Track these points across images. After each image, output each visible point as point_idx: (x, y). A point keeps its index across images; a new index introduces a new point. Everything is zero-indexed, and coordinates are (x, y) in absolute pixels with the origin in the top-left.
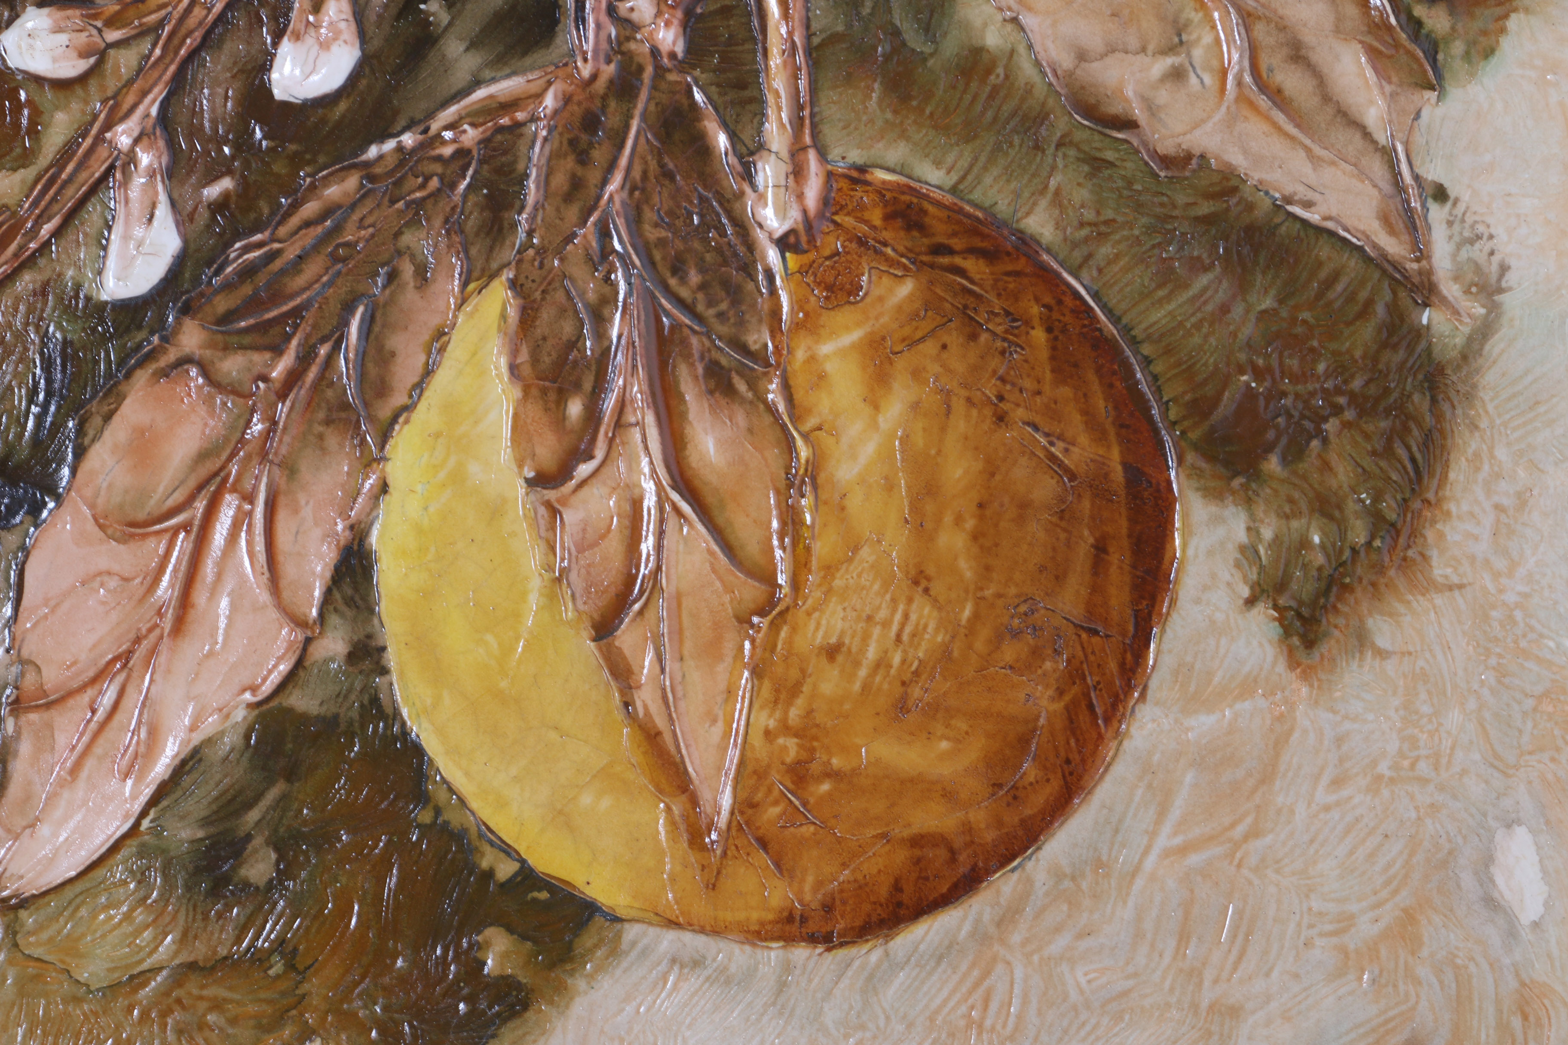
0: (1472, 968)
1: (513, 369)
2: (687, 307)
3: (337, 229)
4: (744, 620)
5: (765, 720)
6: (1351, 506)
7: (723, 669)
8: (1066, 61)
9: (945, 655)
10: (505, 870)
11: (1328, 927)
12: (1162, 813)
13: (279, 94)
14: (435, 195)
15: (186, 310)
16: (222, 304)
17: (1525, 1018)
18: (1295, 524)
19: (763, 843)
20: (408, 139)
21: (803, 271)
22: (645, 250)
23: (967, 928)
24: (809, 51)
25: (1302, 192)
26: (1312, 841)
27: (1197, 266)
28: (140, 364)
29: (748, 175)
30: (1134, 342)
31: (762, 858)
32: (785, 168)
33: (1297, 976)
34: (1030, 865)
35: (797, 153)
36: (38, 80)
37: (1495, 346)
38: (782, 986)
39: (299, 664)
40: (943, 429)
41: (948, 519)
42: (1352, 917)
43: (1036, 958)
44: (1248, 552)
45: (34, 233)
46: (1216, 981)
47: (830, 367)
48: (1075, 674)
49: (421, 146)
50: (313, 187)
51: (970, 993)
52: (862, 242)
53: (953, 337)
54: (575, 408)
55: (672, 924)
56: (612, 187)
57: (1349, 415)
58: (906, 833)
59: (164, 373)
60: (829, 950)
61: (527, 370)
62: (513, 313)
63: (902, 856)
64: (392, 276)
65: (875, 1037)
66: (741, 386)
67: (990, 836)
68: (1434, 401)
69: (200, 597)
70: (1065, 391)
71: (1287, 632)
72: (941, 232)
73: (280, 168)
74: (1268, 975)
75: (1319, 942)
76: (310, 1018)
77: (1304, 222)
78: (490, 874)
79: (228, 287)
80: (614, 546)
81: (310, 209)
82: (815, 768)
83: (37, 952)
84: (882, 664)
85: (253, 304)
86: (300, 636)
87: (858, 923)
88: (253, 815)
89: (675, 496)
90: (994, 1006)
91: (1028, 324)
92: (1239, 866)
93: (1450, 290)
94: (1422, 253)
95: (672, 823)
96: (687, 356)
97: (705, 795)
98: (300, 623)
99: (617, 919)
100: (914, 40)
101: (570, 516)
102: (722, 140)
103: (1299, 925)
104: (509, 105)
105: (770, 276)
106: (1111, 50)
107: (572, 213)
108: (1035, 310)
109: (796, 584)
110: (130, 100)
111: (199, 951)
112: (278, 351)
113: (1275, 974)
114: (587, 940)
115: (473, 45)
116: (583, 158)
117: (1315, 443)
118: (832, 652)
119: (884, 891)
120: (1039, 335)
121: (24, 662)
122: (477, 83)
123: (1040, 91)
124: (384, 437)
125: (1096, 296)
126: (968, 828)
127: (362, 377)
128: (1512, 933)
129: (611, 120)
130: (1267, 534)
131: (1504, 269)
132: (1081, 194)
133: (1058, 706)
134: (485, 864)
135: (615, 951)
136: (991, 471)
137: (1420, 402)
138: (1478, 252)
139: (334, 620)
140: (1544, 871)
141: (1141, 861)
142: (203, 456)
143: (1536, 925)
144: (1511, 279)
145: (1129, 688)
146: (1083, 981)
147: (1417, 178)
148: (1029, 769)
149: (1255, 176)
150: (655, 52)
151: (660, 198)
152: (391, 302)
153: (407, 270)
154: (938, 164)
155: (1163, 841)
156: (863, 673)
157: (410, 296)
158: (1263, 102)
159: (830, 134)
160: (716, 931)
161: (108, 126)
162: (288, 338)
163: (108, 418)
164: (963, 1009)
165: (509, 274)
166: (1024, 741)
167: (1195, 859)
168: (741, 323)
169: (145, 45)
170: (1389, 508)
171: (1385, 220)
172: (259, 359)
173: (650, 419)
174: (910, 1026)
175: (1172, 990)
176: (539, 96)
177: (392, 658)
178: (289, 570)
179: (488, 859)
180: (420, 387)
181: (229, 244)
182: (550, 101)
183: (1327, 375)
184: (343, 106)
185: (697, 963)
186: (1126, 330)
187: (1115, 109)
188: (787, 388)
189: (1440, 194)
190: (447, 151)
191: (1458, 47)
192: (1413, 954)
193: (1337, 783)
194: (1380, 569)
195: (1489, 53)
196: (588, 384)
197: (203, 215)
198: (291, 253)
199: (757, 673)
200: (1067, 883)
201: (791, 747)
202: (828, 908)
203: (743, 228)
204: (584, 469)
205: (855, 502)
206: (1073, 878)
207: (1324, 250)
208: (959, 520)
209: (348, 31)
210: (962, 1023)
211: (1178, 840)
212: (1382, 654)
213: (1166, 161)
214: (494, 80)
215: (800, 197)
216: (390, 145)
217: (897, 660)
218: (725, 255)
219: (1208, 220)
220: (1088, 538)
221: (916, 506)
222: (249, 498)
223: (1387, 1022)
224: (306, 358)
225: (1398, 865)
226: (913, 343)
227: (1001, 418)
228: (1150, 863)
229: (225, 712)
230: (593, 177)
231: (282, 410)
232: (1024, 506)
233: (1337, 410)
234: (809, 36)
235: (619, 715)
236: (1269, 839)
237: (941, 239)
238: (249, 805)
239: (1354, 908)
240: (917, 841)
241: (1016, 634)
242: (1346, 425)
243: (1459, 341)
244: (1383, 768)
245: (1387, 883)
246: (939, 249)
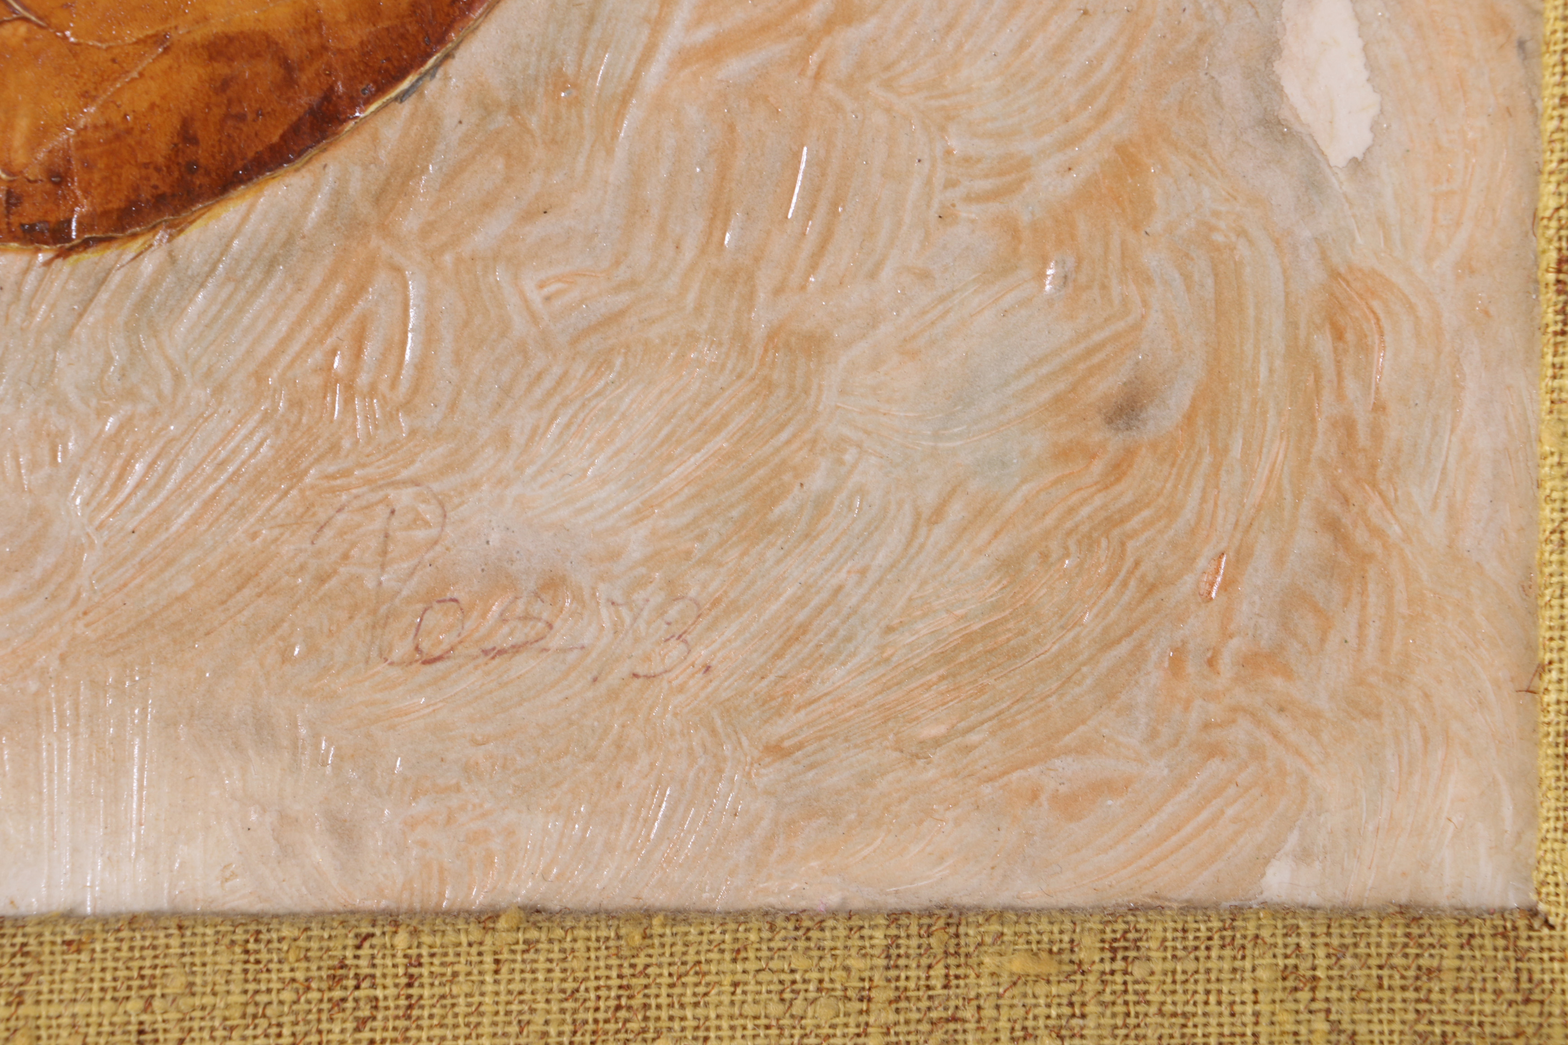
0: (1243, 250)
11: (983, 185)
17: (1339, 335)
26: (950, 27)
33: (925, 276)
34: (431, 87)
42: (1025, 163)
43: (448, 258)
46: (778, 291)
51: (329, 326)
58: (200, 34)
60: (63, 254)
63: (193, 75)
65: (155, 413)
67: (355, 35)
74: (873, 275)
75: (966, 212)
87: (116, 204)
90: (370, 351)
92: (818, 77)
103: (928, 182)
113: (886, 274)
119: (161, 143)
126: (313, 22)
140: (1371, 65)
141: (637, 75)
143: (1356, 164)
146: (536, 297)
164: (317, 356)
174: (220, 389)
175: (699, 309)
192: (1136, 226)
200: (501, 119)
202: (58, 176)
206: (513, 110)
210: (316, 381)
211: (704, 33)
223: (1090, 352)
225: (1107, 66)
236: (870, 25)
239: (1027, 147)
240: (220, 48)
245: (1086, 101)
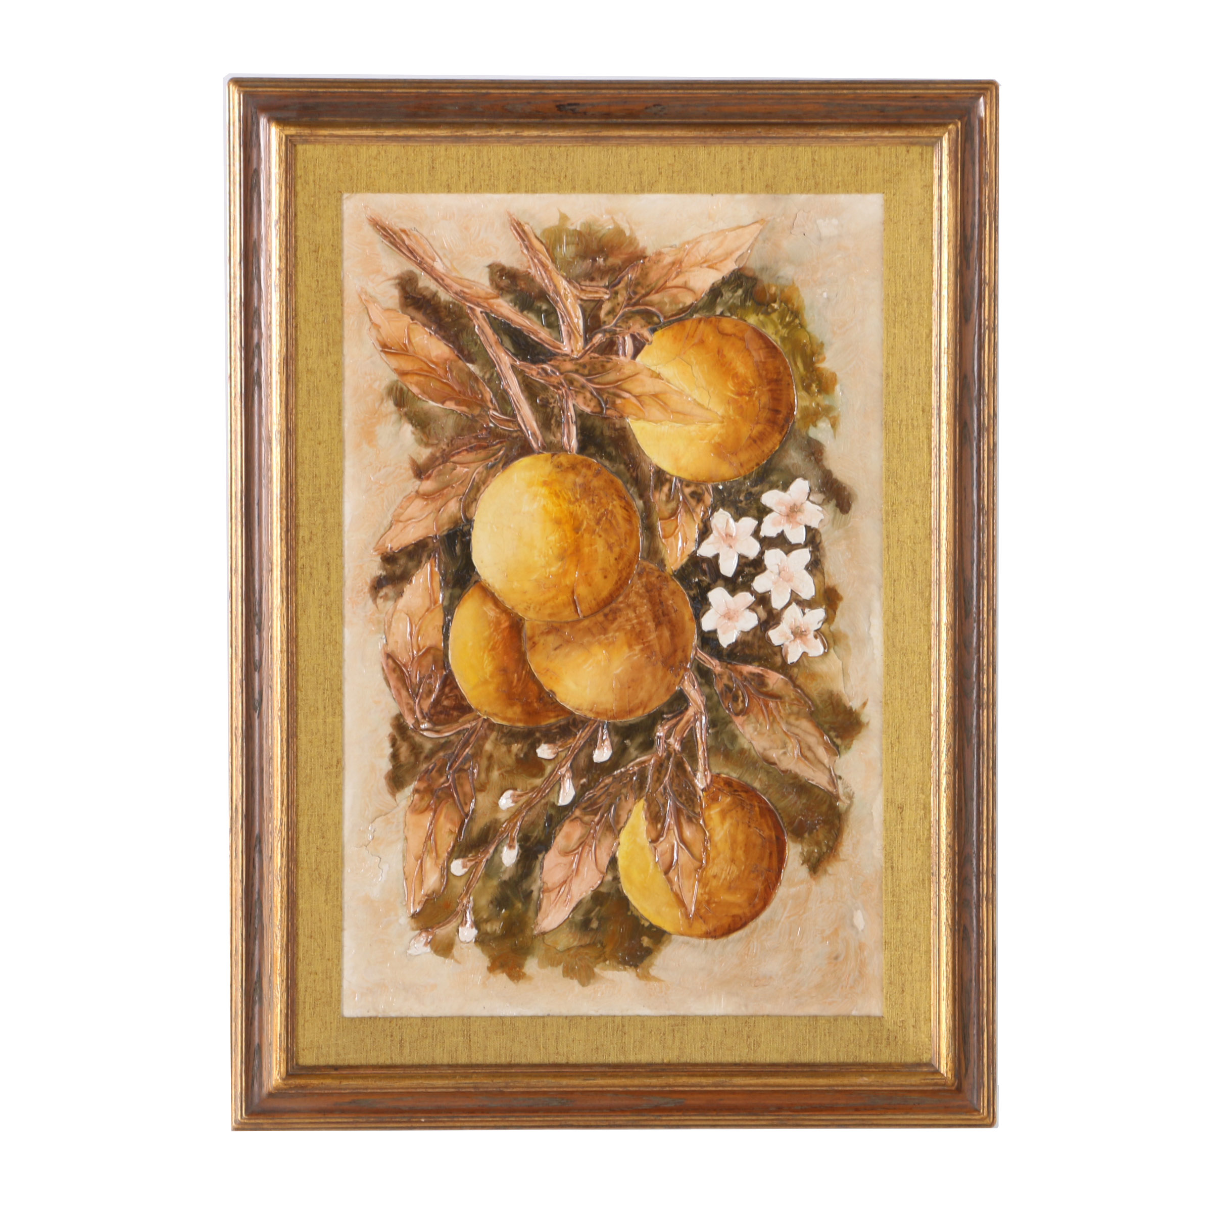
0: (849, 940)
1: (646, 818)
2: (683, 804)
3: (608, 789)
4: (696, 870)
5: (701, 891)
6: (823, 844)
7: (692, 881)
8: (761, 750)
9: (738, 877)
10: (647, 924)
11: (820, 932)
12: (785, 909)
13: (595, 761)
14: (629, 782)
15: (576, 807)
16: (584, 806)
18: (812, 848)
19: (701, 917)
20: (623, 770)
21: (707, 796)
22: (673, 792)
23: (744, 934)
24: (707, 749)
25: (811, 778)
26: (816, 914)
27: (790, 793)
28: (567, 818)
29: (695, 775)
30: (777, 810)
31: (701, 921)
32: (702, 774)
33: (813, 943)
34: (757, 921)
35: (705, 770)
36: (545, 760)
37: (852, 809)
38: (706, 947)
39: (602, 882)
40: (737, 829)
41: (739, 848)
42: (825, 930)
43: (759, 940)
44: (802, 853)
45: (545, 791)
46: (797, 944)
47: (713, 816)
48: (766, 880)
49: (625, 771)
50: (603, 781)
51: (745, 948)
52: (719, 789)
53: (739, 809)
54: (659, 826)
55: (682, 935)
56: (667, 778)
57: (822, 825)
58: (731, 914)
59: (572, 820)
60: (715, 939)
61: (649, 818)
62: (645, 807)
63: (730, 920)
64: (620, 799)
66: (694, 820)
67: (749, 915)
68: (840, 821)
69: (580, 868)
70: (763, 821)
71: (810, 870)
72: (736, 787)
73: (596, 776)
74: (807, 942)
75: (818, 935)
76: (607, 956)
77: (812, 785)
78: (643, 925)
79: (586, 802)
80: (668, 856)
81: (602, 785)
82: (712, 901)
83: (549, 944)
84: (725, 879)
85: (591, 805)
86: (601, 876)
87: (721, 933)
88: (593, 914)
89: (681, 845)
90: (750, 950)
91: (755, 806)
92: (801, 920)
93: (843, 798)
94: (837, 791)
95: (682, 913)
96: (683, 814)
97: (689, 907)
98: (602, 873)
99: (670, 934)
100: (729, 746)
101: (659, 849)
102: (689, 769)
103: (814, 932)
104: (644, 762)
105: (700, 797)
106: (771, 748)
107: (658, 785)
108: (756, 804)
109: (707, 862)
110: (564, 763)
111: (583, 943)
112: (596, 815)
113: (809, 942)
114: (664, 938)
115: (636, 749)
116: (660, 773)
117: (815, 831)
118: (715, 877)
119: (727, 926)
120: (757, 809)
121: (544, 883)
122: (637, 757)
123: (756, 756)
124: (619, 832)
125: (769, 800)
126: (744, 914)
127: (614, 820)
128: (857, 932)
129: (665, 765)
130: (806, 850)
131: (853, 793)
132: (765, 779)
133: (762, 887)
134: (642, 923)
135: (670, 941)
136: (747, 837)
137: (837, 822)
138: (848, 790)
139: (609, 872)
140: (864, 919)
141: (780, 919)
142: (580, 838)
143: (862, 930)
144: (855, 795)
145: (777, 883)
146: (769, 944)
147: (835, 775)
148: (757, 900)
149: (802, 774)
150: (675, 750)
151: (676, 781)
152: (620, 804)
153: (623, 798)
154: (735, 772)
155: (786, 914)
156: (721, 881)
157: (624, 803)
158: (803, 759)
159: (712, 767)
160: (691, 936)
161: (559, 769)
162: (598, 813)
163: (560, 830)
164: (744, 951)
165: (644, 798)
166: (755, 895)
167: (792, 919)
168: (694, 807)
169: (566, 751)
170: (831, 844)
171: (829, 783)
172: (592, 817)
173: (675, 828)
174: (733, 955)
175: (787, 946)
176: (650, 760)
177: (622, 879)
178: (599, 861)
179: (643, 922)
180: (626, 823)
181: (585, 793)
182: (652, 761)
183: (818, 816)
184: (608, 763)
185: (688, 943)
186: (775, 807)
187: (772, 761)
188: (704, 821)
189: (840, 778)
190: (631, 772)
191: (843, 747)
192: (837, 937)
193: (821, 902)
194: (829, 857)
195: (849, 748)
196: (662, 821)
197: (580, 787)
198: (598, 794)
199: (699, 881)
201: (706, 897)
202: (715, 931)
203: (694, 786)
204: (661, 839)
205: (719, 845)
207: (816, 790)
208: (741, 848)
209: (610, 747)
210: (744, 954)
211: (788, 915)
212: (830, 875)
213: (783, 772)
214: (640, 757)
215: (706, 781)
216: (619, 771)
217: (728, 878)
218: (690, 792)
219: (792, 784)
220: (768, 851)
221: (732, 845)
222: (591, 846)
223: (831, 951)
224: (602, 816)
225: (834, 919)
226: (730, 811)
227: (749, 826)
228: (782, 920)
229: (586, 892)
230: (662, 777)
231: (598, 828)
232: (754, 845)
233: (818, 823)
234: (707, 746)
235: (670, 891)
236: (807, 914)
237: (736, 789)
238: (592, 912)
239: (825, 928)
240: (734, 916)
241: (753, 872)
242: (821, 827)
243: (845, 808)
244: (831, 899)
245: (832, 923)
246: (736, 791)
